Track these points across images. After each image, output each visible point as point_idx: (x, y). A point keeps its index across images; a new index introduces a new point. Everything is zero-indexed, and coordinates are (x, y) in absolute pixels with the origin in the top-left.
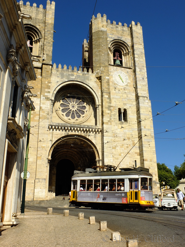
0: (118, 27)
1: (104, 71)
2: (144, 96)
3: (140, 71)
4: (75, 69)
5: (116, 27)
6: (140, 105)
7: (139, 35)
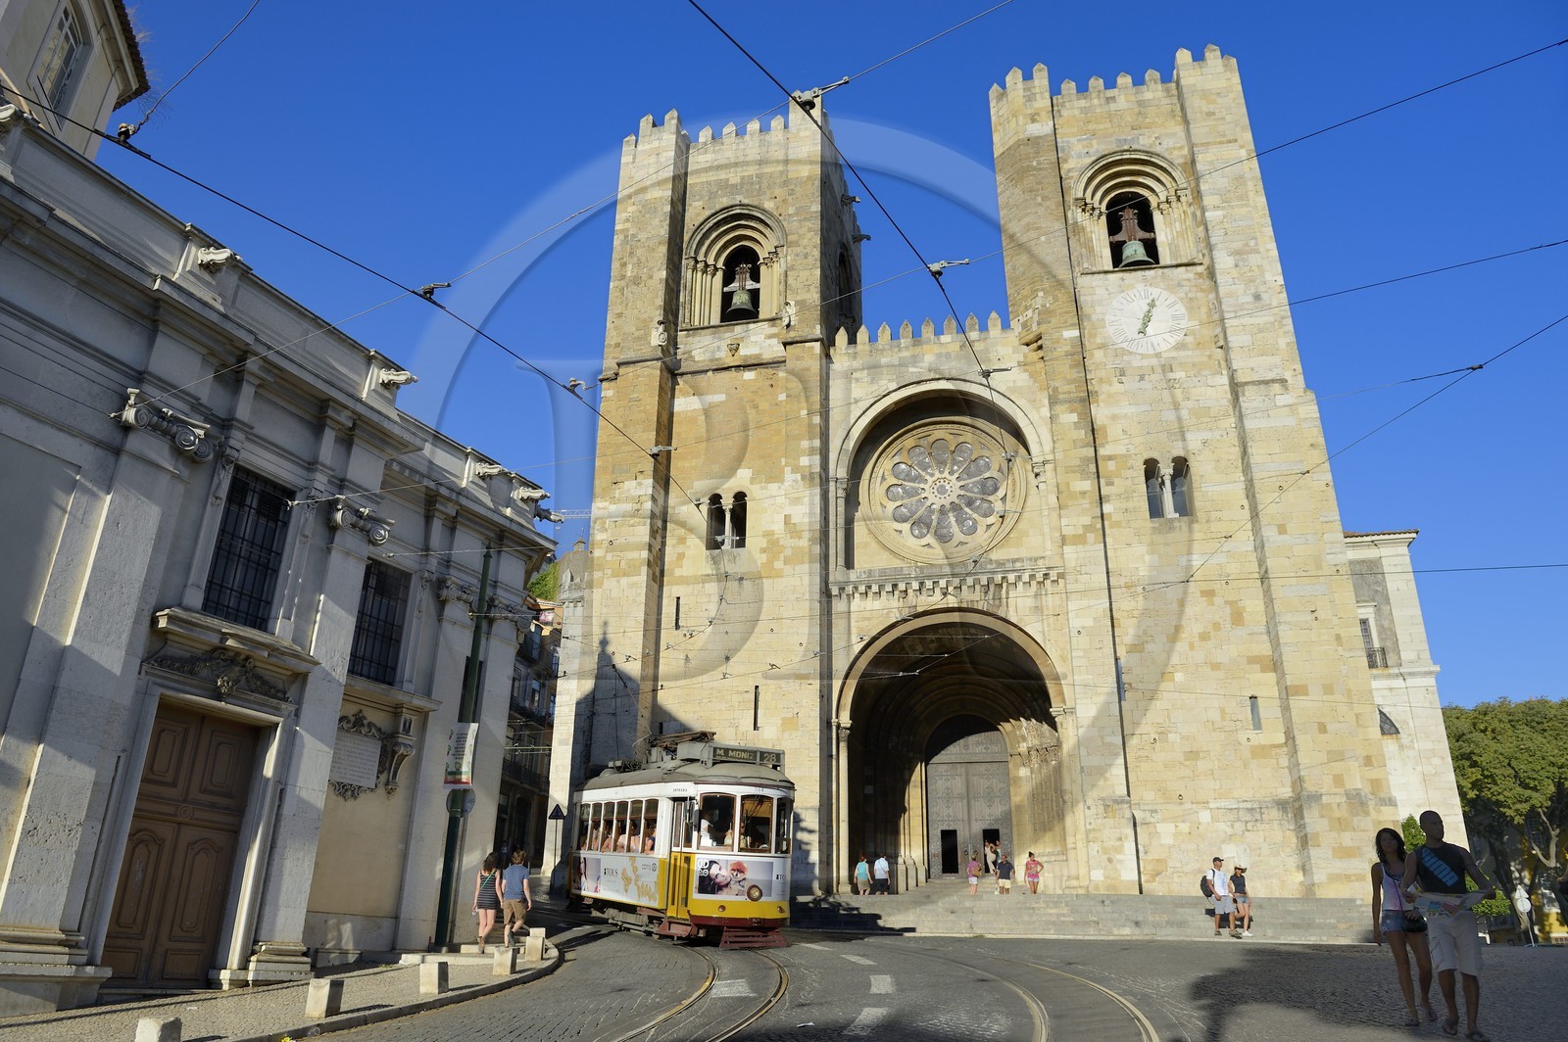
0: (1113, 98)
1: (1052, 308)
2: (1270, 376)
3: (1237, 266)
4: (928, 331)
5: (1103, 101)
6: (1249, 424)
7: (1219, 100)
